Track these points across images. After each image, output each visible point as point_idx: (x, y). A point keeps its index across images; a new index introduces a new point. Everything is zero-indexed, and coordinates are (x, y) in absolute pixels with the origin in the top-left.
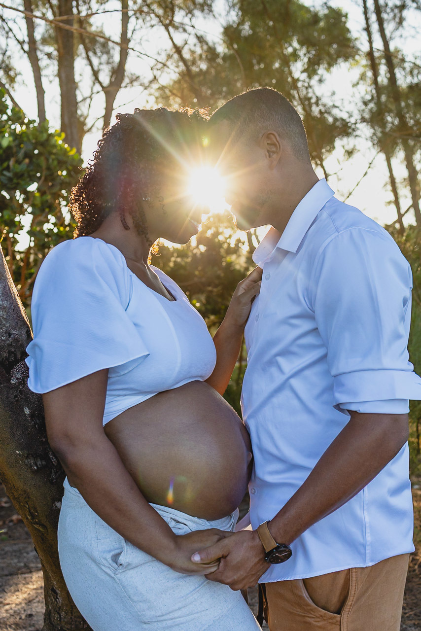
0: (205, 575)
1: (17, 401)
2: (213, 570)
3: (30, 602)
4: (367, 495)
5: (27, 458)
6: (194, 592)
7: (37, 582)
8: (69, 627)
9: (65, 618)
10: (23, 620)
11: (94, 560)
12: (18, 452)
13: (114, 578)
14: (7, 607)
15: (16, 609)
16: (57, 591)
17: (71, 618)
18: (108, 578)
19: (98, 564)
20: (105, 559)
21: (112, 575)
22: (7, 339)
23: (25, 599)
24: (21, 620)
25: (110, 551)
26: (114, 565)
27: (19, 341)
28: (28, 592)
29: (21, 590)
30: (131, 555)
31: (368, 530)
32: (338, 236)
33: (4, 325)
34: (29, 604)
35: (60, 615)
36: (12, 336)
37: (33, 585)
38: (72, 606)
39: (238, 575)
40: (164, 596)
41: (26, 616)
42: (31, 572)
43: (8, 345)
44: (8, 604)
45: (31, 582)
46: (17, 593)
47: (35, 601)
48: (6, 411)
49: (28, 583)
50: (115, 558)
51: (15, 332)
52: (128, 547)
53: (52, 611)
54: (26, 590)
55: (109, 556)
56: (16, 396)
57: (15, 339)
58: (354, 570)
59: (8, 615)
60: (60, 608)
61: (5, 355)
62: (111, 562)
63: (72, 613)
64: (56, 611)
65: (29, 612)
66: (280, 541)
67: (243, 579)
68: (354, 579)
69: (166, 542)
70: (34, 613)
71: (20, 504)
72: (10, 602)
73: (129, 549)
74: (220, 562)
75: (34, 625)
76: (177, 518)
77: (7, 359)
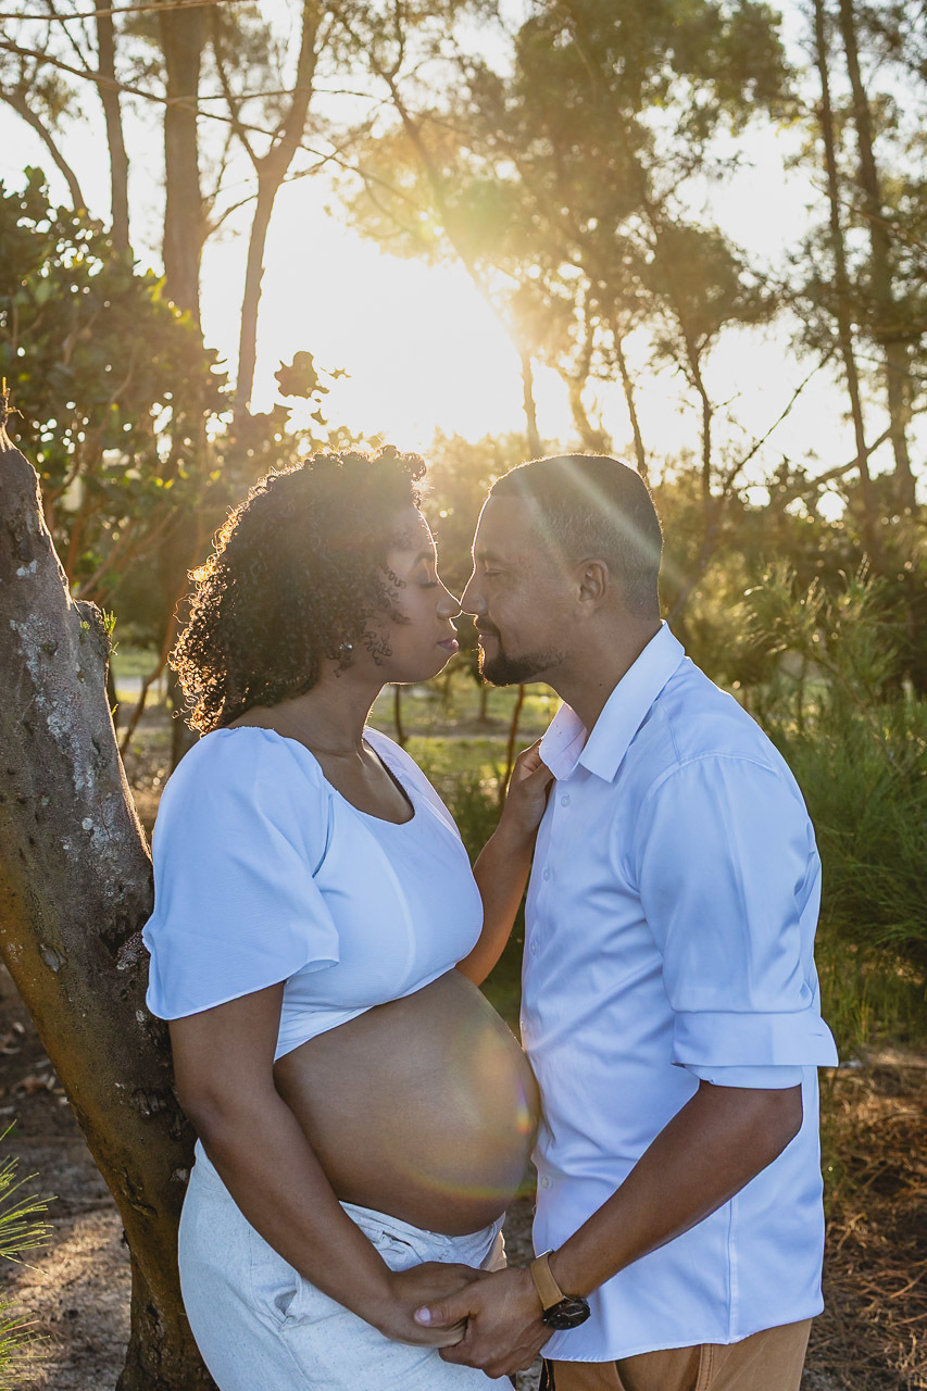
0: (439, 1349)
1: (126, 999)
2: (454, 1341)
3: (71, 1283)
4: (735, 1209)
5: (134, 1094)
6: (417, 1368)
7: (83, 1238)
8: (175, 1376)
9: (168, 1359)
10: (59, 1323)
11: (244, 1300)
12: (118, 1085)
13: (277, 1337)
14: (25, 1293)
15: (42, 1298)
16: (159, 1312)
17: (180, 1360)
18: (267, 1334)
19: (251, 1309)
20: (264, 1302)
21: (275, 1331)
22: (116, 895)
23: (61, 1276)
24: (54, 1324)
25: (272, 1289)
26: (280, 1313)
27: (135, 898)
28: (66, 1261)
29: (52, 1253)
30: (308, 1301)
31: (734, 1278)
32: (678, 771)
33: (113, 871)
34: (70, 1287)
35: (160, 1354)
36: (125, 890)
37: (77, 1245)
38: (184, 1342)
39: (499, 1350)
40: (364, 1373)
41: (64, 1315)
42: (70, 1215)
43: (118, 905)
44: (28, 1286)
45: (72, 1237)
46: (43, 1262)
47: (80, 1282)
48: (104, 1017)
49: (65, 1241)
50: (282, 1303)
51: (131, 882)
52: (306, 1287)
53: (145, 1345)
54: (62, 1255)
55: (271, 1298)
56: (124, 992)
57: (129, 895)
58: (708, 1348)
59: (29, 1310)
60: (160, 1341)
61: (111, 922)
62: (273, 1308)
63: (182, 1351)
64: (153, 1346)
65: (70, 1306)
66: (568, 1290)
67: (507, 1358)
68: (707, 1359)
69: (376, 1286)
70: (79, 1309)
71: (111, 1168)
72: (31, 1282)
73: (307, 1291)
74: (467, 1327)
75: (79, 1336)
76: (394, 1233)
77: (114, 930)
